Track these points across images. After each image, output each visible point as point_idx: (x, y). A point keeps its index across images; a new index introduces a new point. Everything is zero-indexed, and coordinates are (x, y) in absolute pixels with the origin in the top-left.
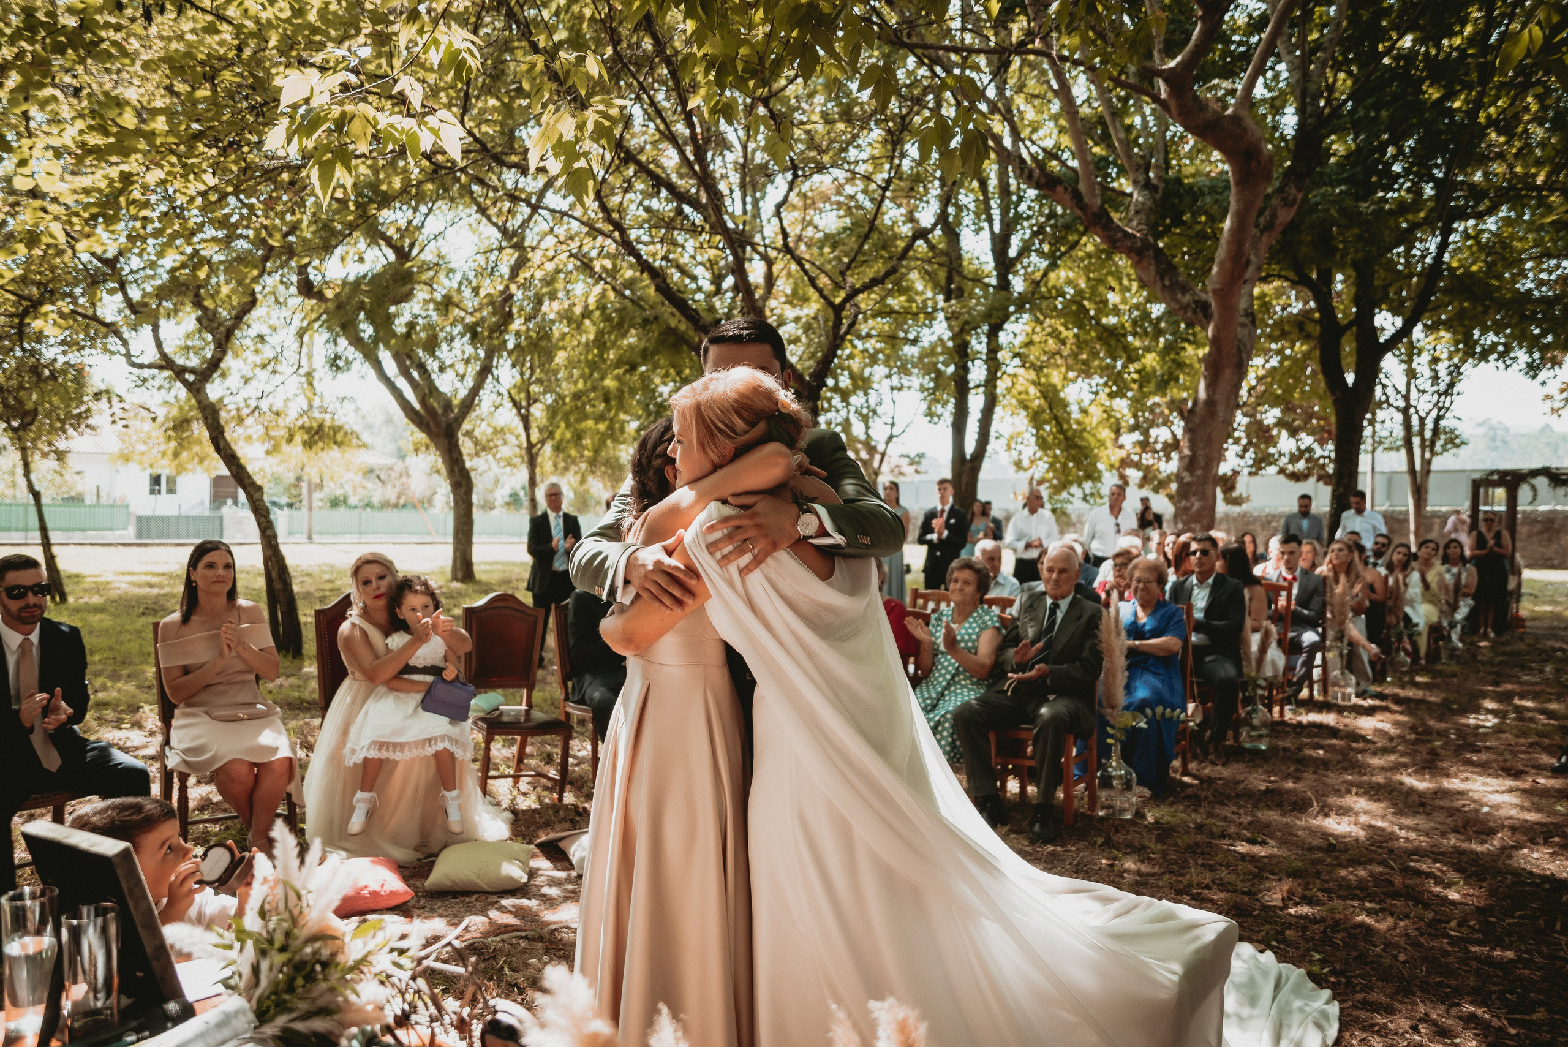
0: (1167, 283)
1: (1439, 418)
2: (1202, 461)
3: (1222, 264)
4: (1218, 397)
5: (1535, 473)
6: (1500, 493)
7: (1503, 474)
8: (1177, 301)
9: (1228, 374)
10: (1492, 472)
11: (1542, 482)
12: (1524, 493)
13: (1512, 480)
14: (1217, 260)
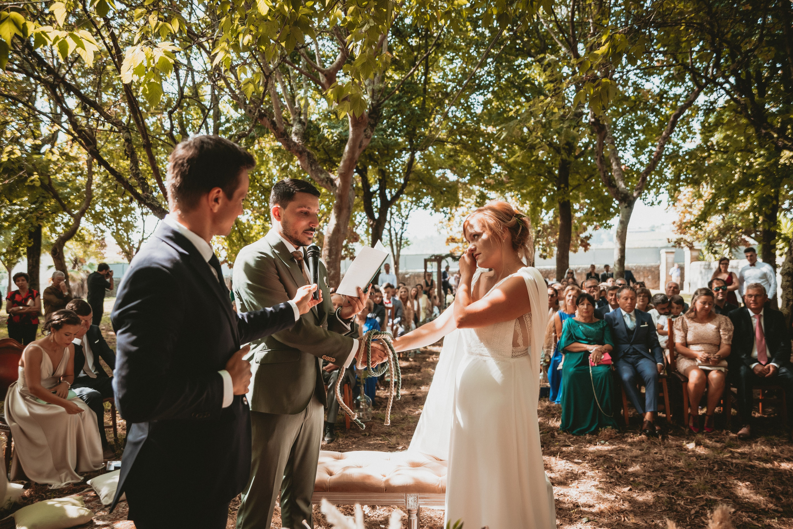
0: (313, 168)
1: (402, 233)
2: (334, 252)
3: (345, 161)
4: (341, 222)
5: (447, 256)
6: (435, 264)
7: (436, 257)
8: (319, 177)
9: (345, 212)
10: (432, 256)
11: (449, 259)
12: (444, 264)
13: (439, 259)
14: (343, 160)
